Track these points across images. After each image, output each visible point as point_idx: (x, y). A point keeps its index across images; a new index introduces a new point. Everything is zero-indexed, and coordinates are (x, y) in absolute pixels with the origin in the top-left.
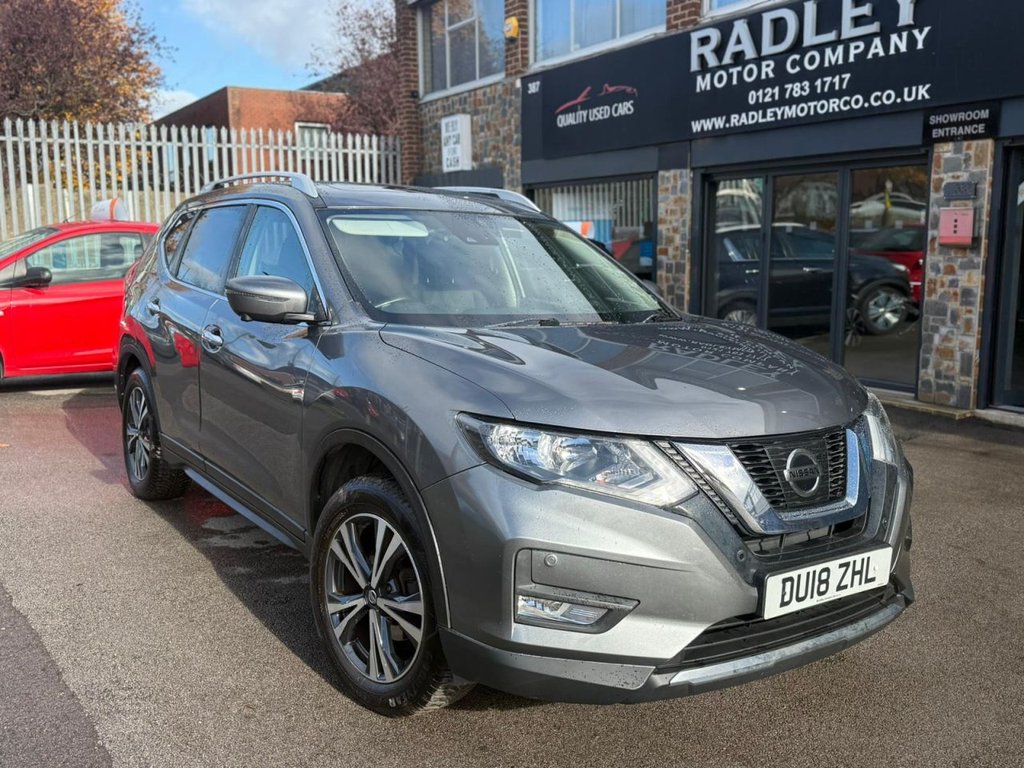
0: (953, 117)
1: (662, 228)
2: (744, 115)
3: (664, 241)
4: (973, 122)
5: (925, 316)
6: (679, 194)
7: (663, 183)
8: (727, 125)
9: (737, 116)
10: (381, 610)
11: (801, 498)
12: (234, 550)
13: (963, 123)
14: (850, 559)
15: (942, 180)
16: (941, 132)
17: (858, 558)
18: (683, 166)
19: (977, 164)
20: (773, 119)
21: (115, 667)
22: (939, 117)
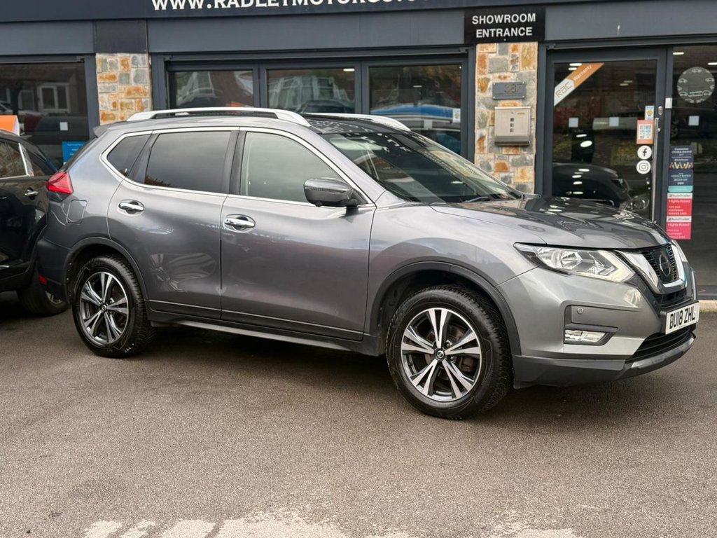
0: (499, 19)
4: (519, 25)
7: (105, 69)
13: (510, 26)
15: (488, 80)
16: (486, 33)
19: (524, 66)
22: (482, 18)
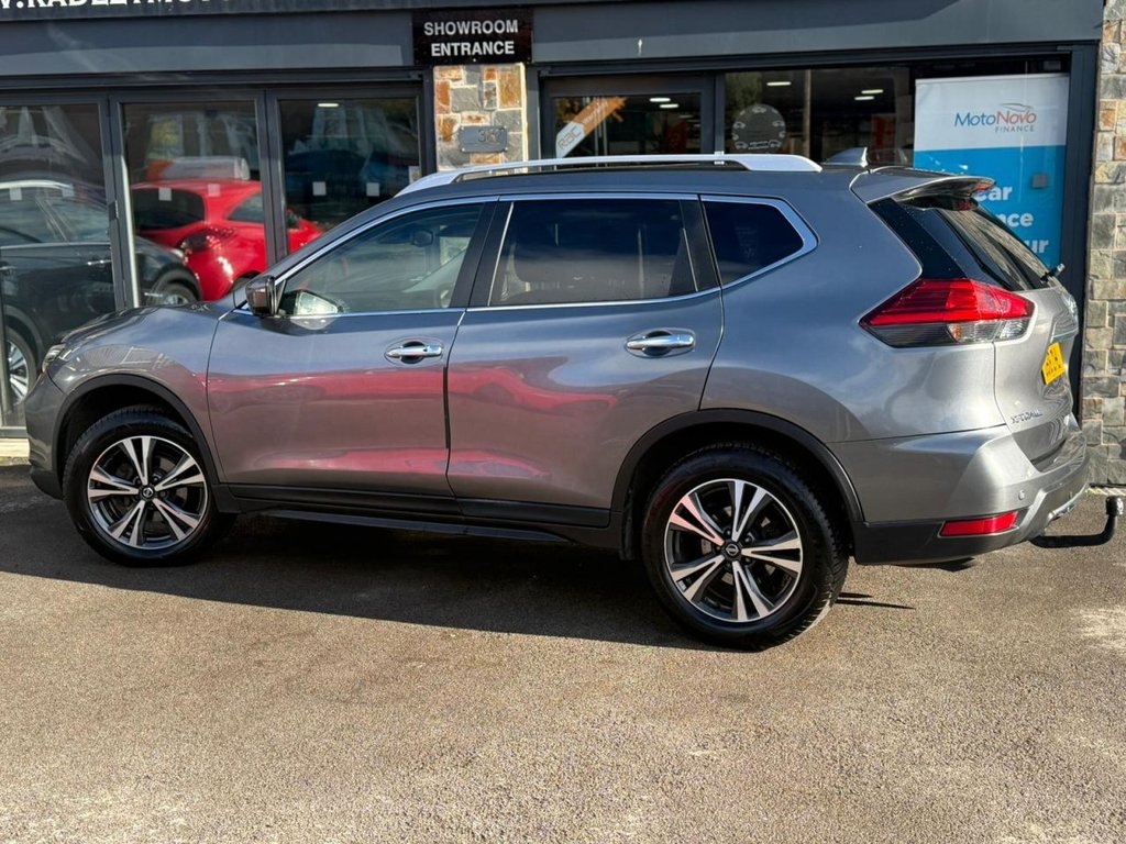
4: (493, 38)
16: (445, 49)
19: (505, 101)
22: (439, 25)
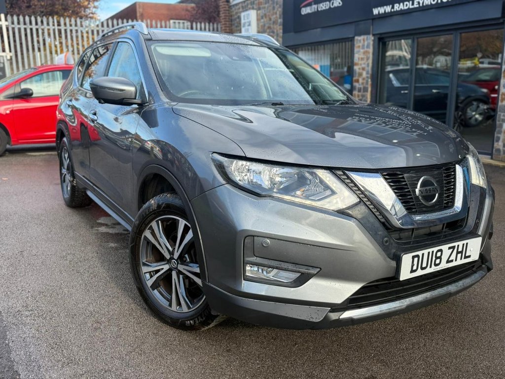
1: (356, 68)
2: (402, 4)
3: (357, 75)
5: (499, 113)
6: (366, 49)
7: (357, 43)
8: (392, 10)
9: (398, 5)
10: (179, 271)
11: (426, 207)
12: (111, 234)
14: (456, 244)
17: (461, 243)
18: (368, 34)
20: (418, 6)
21: (27, 297)
